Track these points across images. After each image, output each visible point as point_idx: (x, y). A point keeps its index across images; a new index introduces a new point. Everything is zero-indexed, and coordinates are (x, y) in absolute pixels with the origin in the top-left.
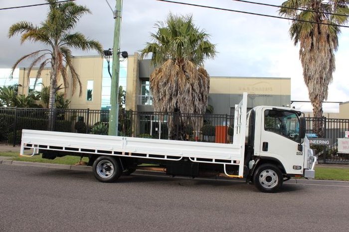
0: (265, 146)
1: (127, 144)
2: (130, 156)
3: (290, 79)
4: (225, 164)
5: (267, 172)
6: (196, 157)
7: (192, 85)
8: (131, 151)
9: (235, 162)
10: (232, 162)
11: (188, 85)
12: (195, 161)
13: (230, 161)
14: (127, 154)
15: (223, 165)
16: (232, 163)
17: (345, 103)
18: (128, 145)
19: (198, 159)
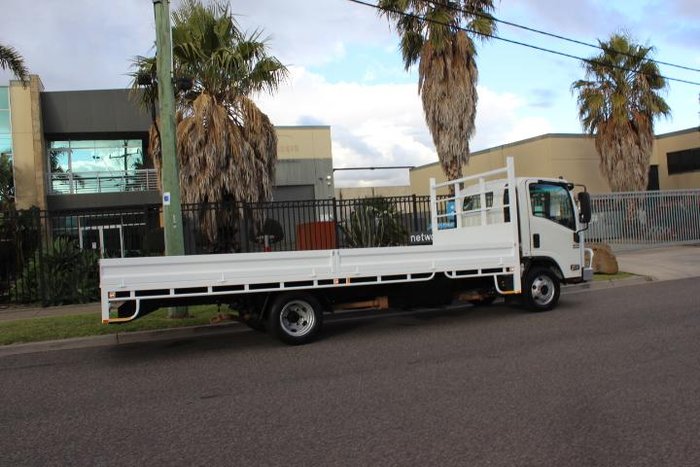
0: (536, 239)
1: (340, 262)
2: (348, 284)
3: (328, 128)
4: (495, 275)
5: (541, 280)
6: (454, 269)
7: (255, 146)
8: (348, 275)
9: (508, 269)
10: (504, 270)
11: (247, 145)
12: (454, 276)
13: (500, 270)
14: (342, 281)
15: (492, 277)
16: (505, 272)
17: (420, 168)
18: (342, 265)
19: (458, 273)
